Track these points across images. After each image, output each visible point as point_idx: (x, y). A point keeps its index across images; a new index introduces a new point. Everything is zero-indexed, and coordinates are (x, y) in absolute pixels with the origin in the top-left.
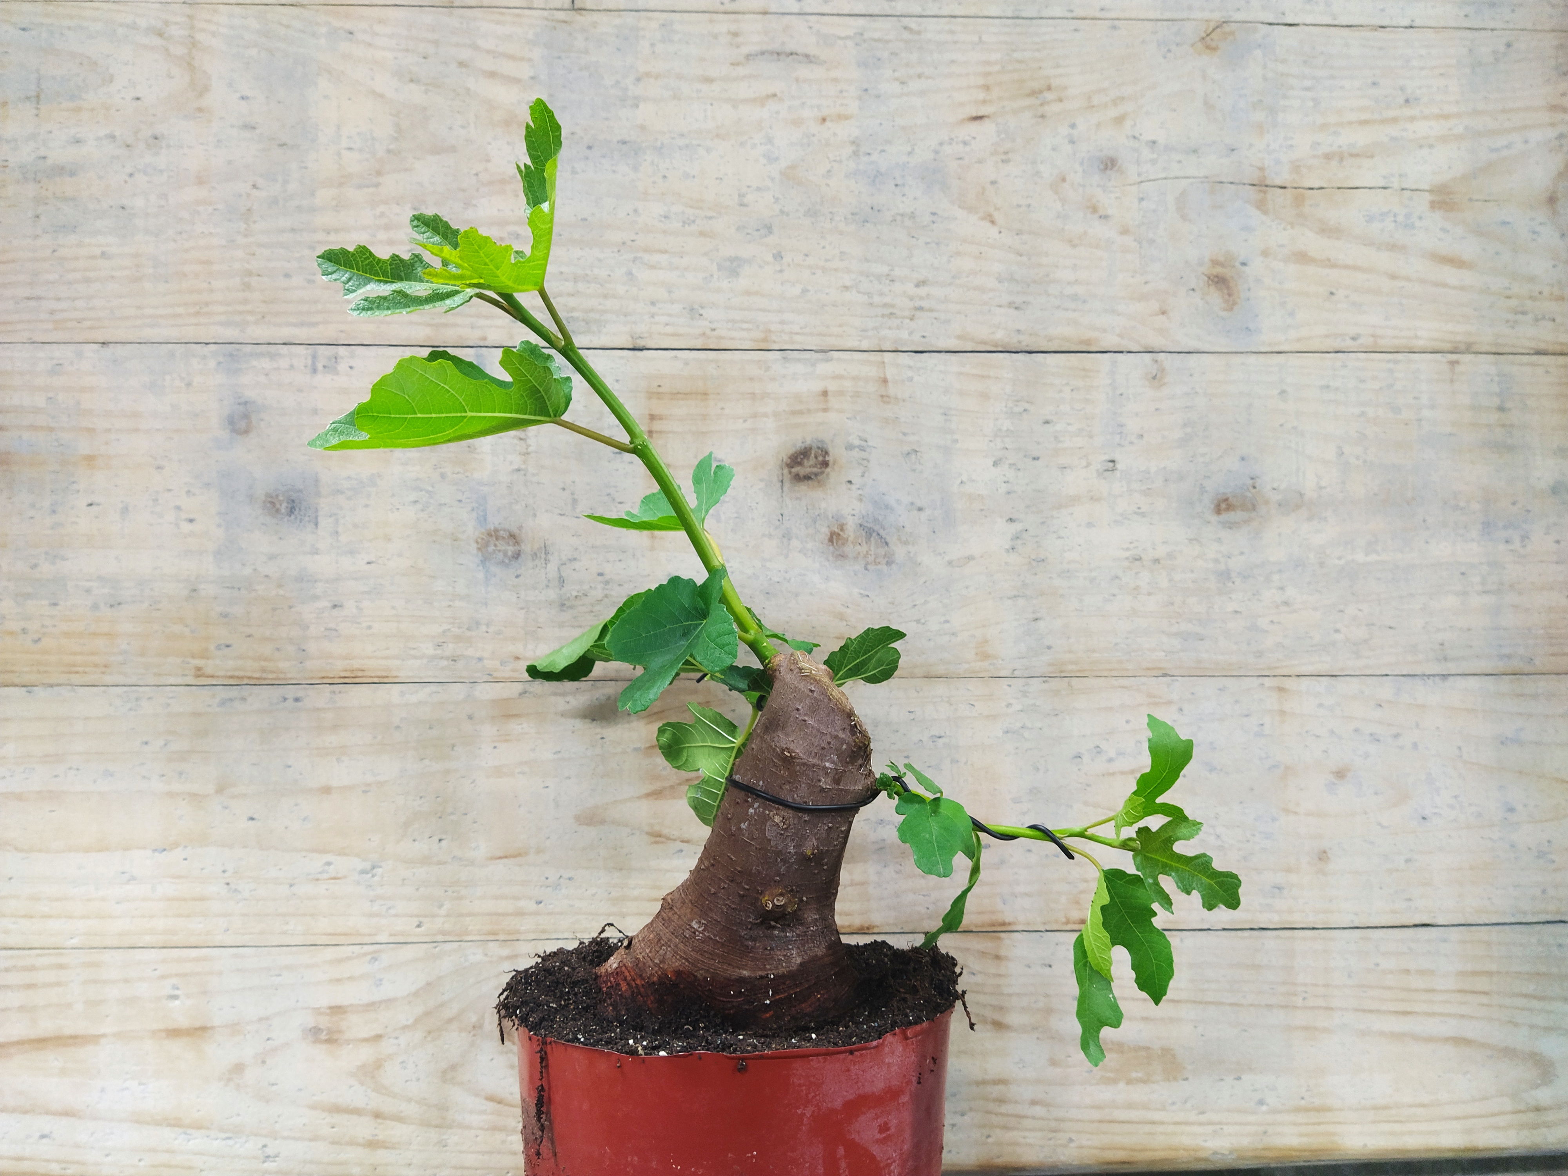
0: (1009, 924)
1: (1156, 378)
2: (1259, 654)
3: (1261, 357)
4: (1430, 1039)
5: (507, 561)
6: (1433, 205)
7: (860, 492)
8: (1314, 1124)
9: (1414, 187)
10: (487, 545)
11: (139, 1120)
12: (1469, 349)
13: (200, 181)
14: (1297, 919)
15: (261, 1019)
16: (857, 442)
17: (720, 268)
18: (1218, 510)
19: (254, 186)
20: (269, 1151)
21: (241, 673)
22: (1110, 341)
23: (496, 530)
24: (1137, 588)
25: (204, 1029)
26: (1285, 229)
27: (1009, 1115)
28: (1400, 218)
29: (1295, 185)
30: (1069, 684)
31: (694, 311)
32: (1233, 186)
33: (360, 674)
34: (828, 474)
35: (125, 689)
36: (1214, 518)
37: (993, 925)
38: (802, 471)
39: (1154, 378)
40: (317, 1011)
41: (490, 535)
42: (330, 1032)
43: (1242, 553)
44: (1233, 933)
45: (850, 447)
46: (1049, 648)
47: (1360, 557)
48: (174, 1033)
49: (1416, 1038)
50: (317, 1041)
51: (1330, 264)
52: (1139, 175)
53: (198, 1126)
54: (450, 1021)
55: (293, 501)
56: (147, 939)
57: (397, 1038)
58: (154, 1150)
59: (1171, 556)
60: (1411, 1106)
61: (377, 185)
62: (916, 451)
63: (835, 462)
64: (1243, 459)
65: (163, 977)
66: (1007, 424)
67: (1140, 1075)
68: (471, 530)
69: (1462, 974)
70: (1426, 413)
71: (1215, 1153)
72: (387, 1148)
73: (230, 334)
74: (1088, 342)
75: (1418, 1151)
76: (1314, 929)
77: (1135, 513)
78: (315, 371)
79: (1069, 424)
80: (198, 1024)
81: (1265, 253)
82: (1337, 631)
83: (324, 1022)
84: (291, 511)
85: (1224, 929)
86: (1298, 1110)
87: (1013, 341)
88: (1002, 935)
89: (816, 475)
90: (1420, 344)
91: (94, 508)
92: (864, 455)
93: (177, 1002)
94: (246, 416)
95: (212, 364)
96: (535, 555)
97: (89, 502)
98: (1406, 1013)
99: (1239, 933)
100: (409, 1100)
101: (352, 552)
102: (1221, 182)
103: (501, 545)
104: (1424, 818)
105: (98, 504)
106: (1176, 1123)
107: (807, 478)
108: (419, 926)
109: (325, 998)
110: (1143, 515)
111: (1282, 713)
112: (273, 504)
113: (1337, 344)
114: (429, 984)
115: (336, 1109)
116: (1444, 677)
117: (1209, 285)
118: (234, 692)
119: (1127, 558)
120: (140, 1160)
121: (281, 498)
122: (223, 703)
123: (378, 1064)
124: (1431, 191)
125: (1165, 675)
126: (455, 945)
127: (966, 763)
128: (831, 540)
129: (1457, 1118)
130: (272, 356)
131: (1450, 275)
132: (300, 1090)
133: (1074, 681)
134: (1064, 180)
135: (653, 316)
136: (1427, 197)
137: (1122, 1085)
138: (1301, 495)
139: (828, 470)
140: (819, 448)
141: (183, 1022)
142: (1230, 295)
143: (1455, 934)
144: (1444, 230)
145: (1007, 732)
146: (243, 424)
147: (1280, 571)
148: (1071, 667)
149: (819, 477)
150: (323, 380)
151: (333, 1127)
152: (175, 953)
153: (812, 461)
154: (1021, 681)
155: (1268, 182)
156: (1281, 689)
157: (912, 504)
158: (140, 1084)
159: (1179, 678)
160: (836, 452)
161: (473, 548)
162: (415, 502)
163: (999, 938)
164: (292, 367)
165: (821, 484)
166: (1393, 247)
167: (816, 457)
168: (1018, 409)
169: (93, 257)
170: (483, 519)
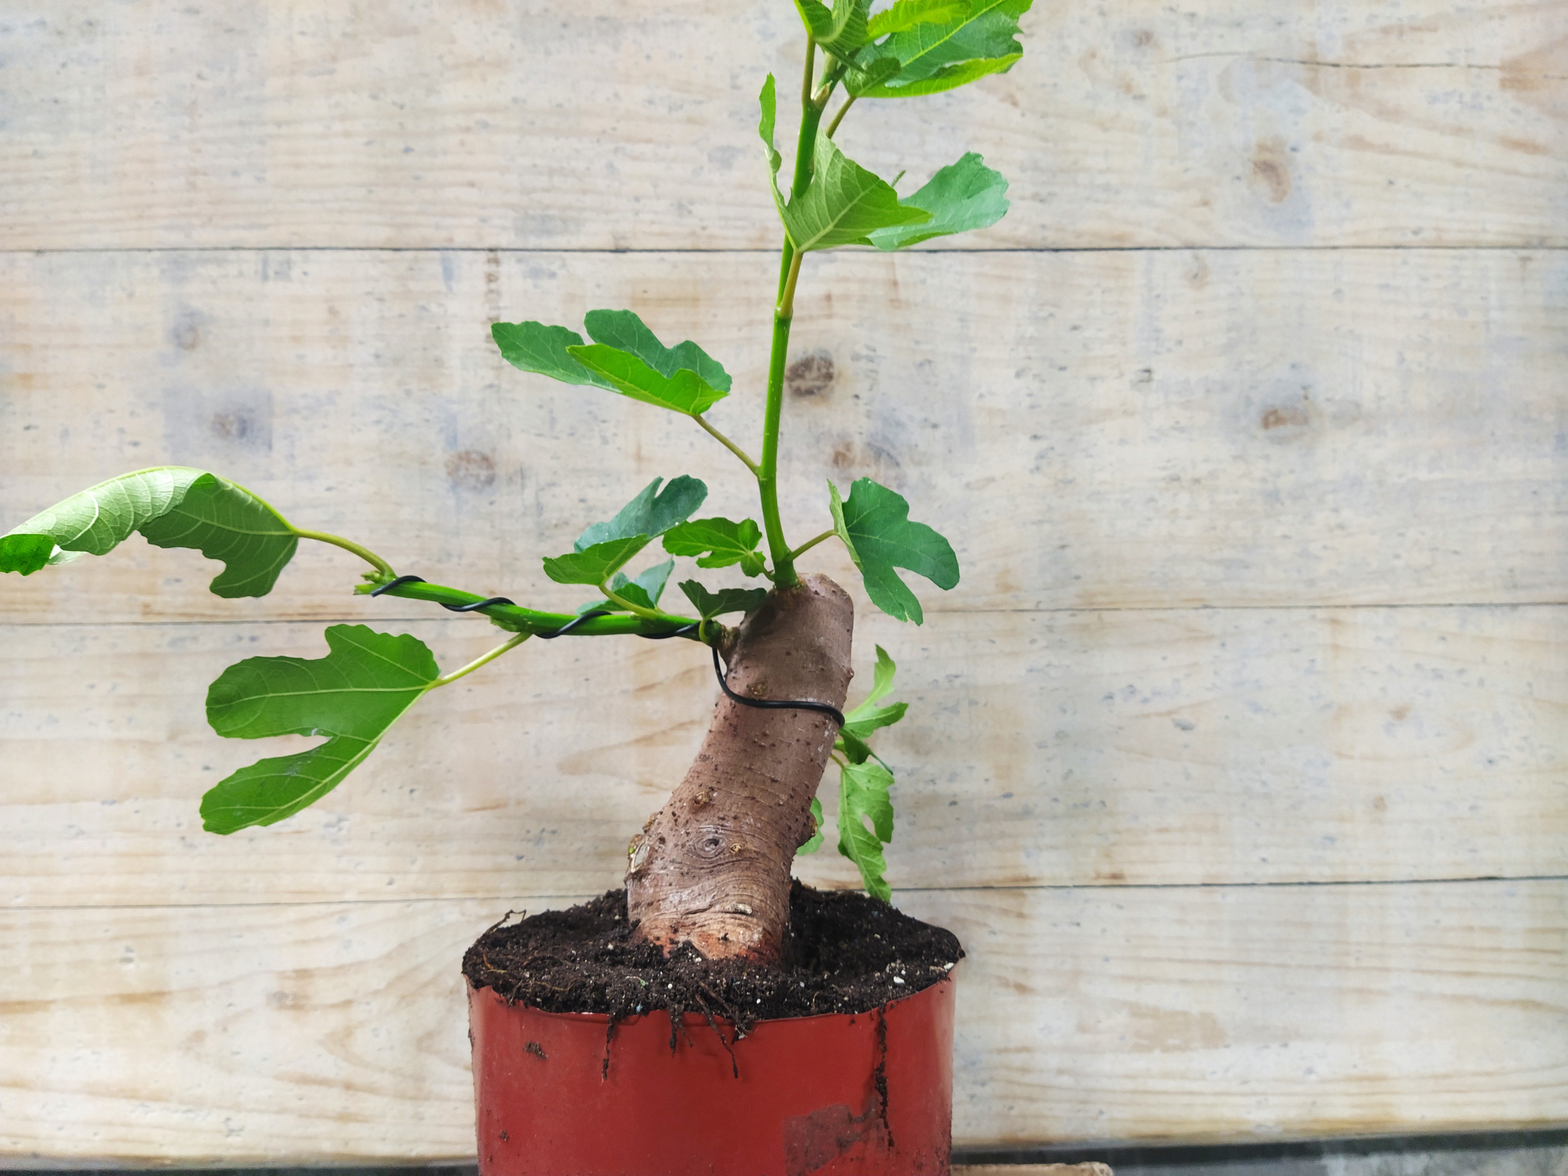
0: (1034, 879)
1: (1197, 278)
2: (1311, 583)
3: (1315, 254)
4: (1495, 1002)
5: (479, 486)
6: (1504, 84)
7: (868, 408)
8: (1368, 1094)
9: (1483, 63)
10: (457, 469)
11: (94, 1091)
12: (1543, 244)
13: (141, 71)
14: (1351, 872)
15: (222, 984)
16: (864, 352)
17: (711, 158)
18: (1266, 424)
19: (199, 76)
20: (233, 1125)
21: (191, 610)
22: (1145, 236)
23: (467, 453)
24: (1175, 511)
25: (160, 994)
26: (1338, 111)
27: (1032, 1085)
28: (1467, 98)
29: (1351, 63)
30: (1100, 618)
31: (682, 208)
32: (1281, 64)
33: (321, 611)
34: (833, 388)
35: (70, 628)
36: (1261, 433)
37: (1016, 880)
38: (803, 384)
39: (1195, 276)
40: (282, 975)
41: (460, 458)
42: (296, 997)
43: (1292, 472)
44: (1280, 889)
45: (856, 357)
46: (1077, 578)
47: (1423, 475)
48: (130, 999)
49: (1479, 1000)
50: (282, 1007)
51: (1387, 149)
52: (1178, 50)
53: (157, 1098)
54: (426, 985)
55: (244, 421)
56: (98, 898)
57: (368, 1003)
58: (110, 1124)
59: (1213, 475)
60: (1474, 1074)
61: (332, 72)
62: (930, 362)
63: (840, 375)
64: (1293, 366)
65: (117, 938)
66: (1030, 331)
67: (1177, 1042)
68: (440, 455)
69: (1532, 931)
70: (1495, 315)
71: (1259, 1126)
72: (358, 1121)
73: (174, 238)
74: (1121, 237)
75: (1480, 1123)
76: (1369, 883)
77: (1173, 428)
78: (265, 278)
79: (1099, 330)
80: (154, 989)
81: (1318, 138)
82: (1397, 557)
83: (289, 986)
84: (243, 432)
85: (1271, 884)
86: (1350, 1079)
87: (1037, 238)
88: (1027, 892)
89: (819, 388)
90: (1489, 238)
91: (32, 432)
92: (871, 366)
93: (131, 966)
94: (192, 329)
95: (155, 272)
96: (510, 480)
97: (26, 424)
98: (1469, 974)
99: (1287, 888)
100: (382, 1070)
101: (310, 478)
102: (1268, 59)
103: (474, 469)
104: (1490, 762)
105: (36, 427)
106: (1216, 1094)
107: (810, 392)
108: (390, 883)
109: (290, 961)
110: (1182, 430)
111: (1336, 647)
112: (223, 425)
113: (1397, 239)
114: (402, 946)
115: (304, 1080)
116: (1514, 606)
117: (1256, 173)
118: (184, 631)
119: (1164, 479)
120: (95, 1134)
121: (231, 418)
122: (173, 643)
123: (349, 1032)
124: (1502, 68)
125: (1206, 607)
126: (430, 904)
127: (985, 705)
128: (836, 461)
129: (1524, 1088)
130: (220, 263)
131: (1522, 161)
132: (265, 1059)
133: (1106, 615)
134: (1093, 56)
135: (637, 213)
136: (1497, 74)
137: (1157, 1053)
138: (1358, 406)
139: (833, 383)
140: (821, 359)
141: (137, 986)
142: (1279, 183)
143: (1524, 888)
144: (1517, 112)
145: (1031, 670)
146: (188, 338)
147: (1334, 491)
148: (1101, 599)
149: (823, 392)
150: (275, 287)
151: (301, 1099)
152: (128, 913)
153: (814, 373)
154: (1047, 615)
155: (1320, 59)
156: (1334, 622)
157: (926, 420)
158: (94, 1053)
159: (1222, 611)
160: (842, 364)
161: (443, 472)
162: (378, 422)
163: (1023, 895)
164: (241, 274)
165: (825, 399)
166: (1459, 131)
167: (819, 369)
168: (1044, 314)
169: (25, 157)
170: (452, 441)
